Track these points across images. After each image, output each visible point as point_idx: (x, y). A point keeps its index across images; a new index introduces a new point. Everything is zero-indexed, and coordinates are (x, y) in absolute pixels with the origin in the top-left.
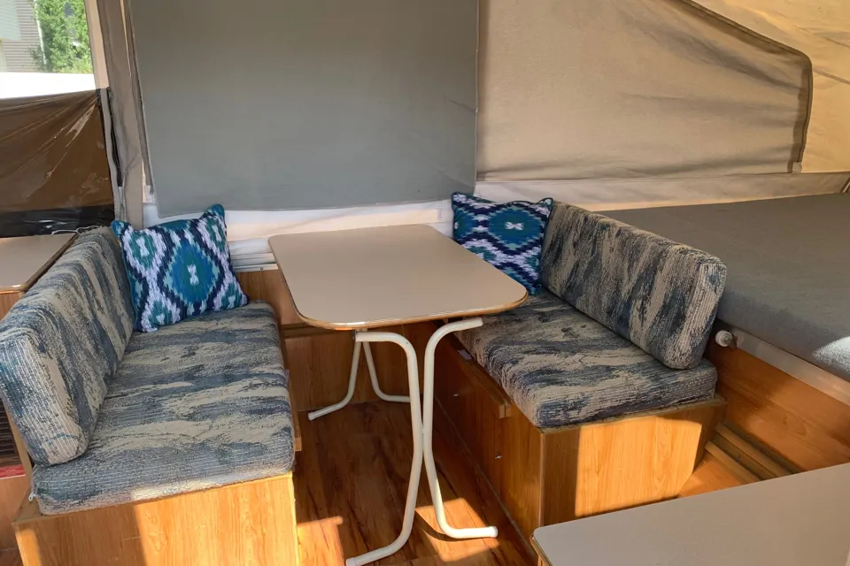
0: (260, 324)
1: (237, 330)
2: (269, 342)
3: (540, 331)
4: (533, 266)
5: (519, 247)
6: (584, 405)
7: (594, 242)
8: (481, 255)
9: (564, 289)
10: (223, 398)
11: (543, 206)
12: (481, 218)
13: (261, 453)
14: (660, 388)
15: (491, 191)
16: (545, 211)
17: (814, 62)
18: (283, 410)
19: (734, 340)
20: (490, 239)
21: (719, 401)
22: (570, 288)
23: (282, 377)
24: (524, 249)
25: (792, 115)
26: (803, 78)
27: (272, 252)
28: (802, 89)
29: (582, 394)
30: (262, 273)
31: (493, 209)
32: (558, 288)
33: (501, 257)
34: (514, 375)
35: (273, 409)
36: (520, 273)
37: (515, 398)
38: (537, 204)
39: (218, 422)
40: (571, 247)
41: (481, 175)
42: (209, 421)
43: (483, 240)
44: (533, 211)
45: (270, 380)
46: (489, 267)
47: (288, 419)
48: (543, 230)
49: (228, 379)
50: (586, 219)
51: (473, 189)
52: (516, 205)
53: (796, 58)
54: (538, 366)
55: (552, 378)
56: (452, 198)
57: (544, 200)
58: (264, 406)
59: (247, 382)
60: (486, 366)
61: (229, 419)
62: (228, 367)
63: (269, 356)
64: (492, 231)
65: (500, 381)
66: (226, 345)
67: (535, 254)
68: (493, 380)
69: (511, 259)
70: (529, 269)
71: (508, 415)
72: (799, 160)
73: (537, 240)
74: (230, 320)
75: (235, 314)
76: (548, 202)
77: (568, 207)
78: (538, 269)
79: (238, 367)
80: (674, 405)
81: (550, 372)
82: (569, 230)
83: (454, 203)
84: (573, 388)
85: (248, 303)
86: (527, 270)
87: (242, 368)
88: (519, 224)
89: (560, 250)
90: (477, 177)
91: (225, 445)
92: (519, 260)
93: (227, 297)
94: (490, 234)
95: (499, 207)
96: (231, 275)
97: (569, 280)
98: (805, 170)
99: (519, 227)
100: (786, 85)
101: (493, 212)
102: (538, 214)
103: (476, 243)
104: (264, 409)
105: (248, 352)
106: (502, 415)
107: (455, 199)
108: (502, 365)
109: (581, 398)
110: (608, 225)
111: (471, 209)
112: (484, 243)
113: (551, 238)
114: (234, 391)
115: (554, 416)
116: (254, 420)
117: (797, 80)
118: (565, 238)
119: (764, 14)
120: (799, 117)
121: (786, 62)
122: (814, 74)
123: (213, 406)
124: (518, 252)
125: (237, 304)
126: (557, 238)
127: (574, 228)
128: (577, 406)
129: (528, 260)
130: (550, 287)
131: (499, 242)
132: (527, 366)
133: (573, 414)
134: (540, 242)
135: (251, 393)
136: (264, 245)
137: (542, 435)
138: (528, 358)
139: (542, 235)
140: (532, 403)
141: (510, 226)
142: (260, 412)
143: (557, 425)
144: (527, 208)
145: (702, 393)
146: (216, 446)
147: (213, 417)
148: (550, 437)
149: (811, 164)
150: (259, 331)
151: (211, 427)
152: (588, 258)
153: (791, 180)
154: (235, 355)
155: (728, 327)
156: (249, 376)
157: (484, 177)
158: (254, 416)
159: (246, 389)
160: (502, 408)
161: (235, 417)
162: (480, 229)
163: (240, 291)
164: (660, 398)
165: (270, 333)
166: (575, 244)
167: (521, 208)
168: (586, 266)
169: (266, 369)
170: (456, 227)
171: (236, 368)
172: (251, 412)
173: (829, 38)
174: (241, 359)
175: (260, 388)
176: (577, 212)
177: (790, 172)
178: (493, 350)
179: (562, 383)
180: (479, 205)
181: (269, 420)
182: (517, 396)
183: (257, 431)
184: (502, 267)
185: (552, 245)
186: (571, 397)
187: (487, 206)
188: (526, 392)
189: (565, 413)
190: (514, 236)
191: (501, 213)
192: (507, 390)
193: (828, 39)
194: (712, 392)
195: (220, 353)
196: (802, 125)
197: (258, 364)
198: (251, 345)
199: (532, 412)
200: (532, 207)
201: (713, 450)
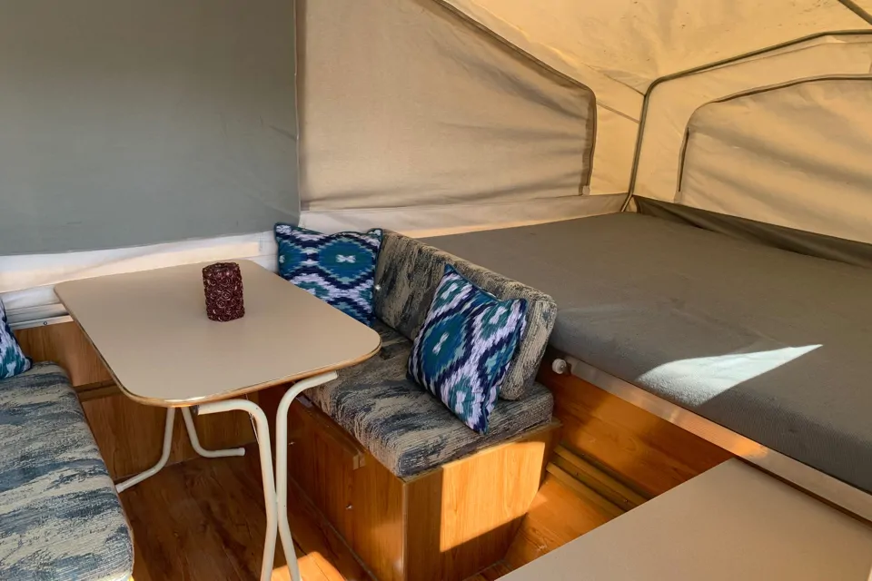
0: (54, 394)
1: (26, 406)
2: (72, 416)
3: (385, 370)
4: (368, 299)
5: (352, 280)
6: (443, 448)
7: (430, 274)
8: (312, 291)
9: (399, 321)
10: (28, 501)
11: (373, 237)
12: (310, 251)
13: (94, 566)
14: (508, 420)
15: (317, 221)
16: (375, 242)
17: (597, 96)
18: (112, 506)
19: (569, 366)
20: (321, 274)
21: (557, 424)
22: (405, 320)
23: (99, 461)
24: (358, 283)
25: (581, 144)
26: (589, 109)
27: (61, 302)
28: (588, 120)
29: (441, 437)
30: (46, 328)
31: (322, 242)
32: (392, 319)
33: (335, 292)
34: (369, 425)
35: (99, 507)
36: (354, 308)
37: (372, 449)
38: (367, 234)
39: (28, 536)
40: (406, 279)
41: (305, 204)
42: (15, 535)
43: (314, 275)
44: (364, 242)
45: (87, 469)
46: (322, 303)
47: (121, 516)
48: (374, 262)
49: (29, 474)
50: (420, 251)
51: (297, 220)
52: (346, 236)
53: (583, 92)
54: (391, 411)
55: (409, 422)
56: (275, 229)
57: (374, 230)
58: (87, 504)
59: (55, 475)
60: (333, 415)
61: (45, 528)
62: (24, 457)
63: (75, 435)
64: (322, 265)
65: (352, 430)
66: (14, 428)
67: (369, 287)
68: (342, 429)
69: (345, 293)
70: (363, 302)
71: (362, 465)
72: (587, 184)
73: (369, 273)
74: (11, 392)
75: (17, 384)
76: (378, 232)
77: (400, 237)
78: (372, 302)
79: (39, 456)
80: (519, 434)
81: (404, 416)
82: (402, 262)
83: (277, 234)
84: (431, 431)
85: (31, 367)
86: (361, 304)
87: (45, 456)
88: (351, 257)
89: (393, 281)
90: (301, 206)
91: (45, 564)
92: (353, 294)
93: (5, 365)
94: (321, 268)
95: (328, 239)
96: (8, 337)
97: (403, 312)
98: (592, 193)
99: (351, 259)
100: (577, 117)
101: (322, 244)
102: (369, 245)
103: (306, 278)
104: (86, 508)
105: (47, 433)
106: (356, 467)
107: (279, 231)
108: (354, 413)
109: (440, 440)
110: (443, 259)
111: (298, 242)
112: (314, 278)
113: (383, 269)
114: (41, 490)
115: (415, 464)
116: (78, 525)
117: (585, 112)
118: (398, 269)
119: (558, 51)
120: (587, 145)
121: (575, 96)
122: (598, 106)
123: (15, 514)
124: (352, 286)
125: (18, 371)
126: (390, 269)
127: (407, 260)
128: (437, 449)
129: (362, 294)
130: (384, 318)
131: (332, 276)
132: (382, 412)
133: (433, 458)
134: (372, 275)
135: (64, 489)
136: (47, 295)
137: (404, 485)
138: (381, 403)
139: (374, 266)
140: (393, 452)
141: (341, 259)
142: (83, 513)
143: (417, 471)
144: (357, 239)
145: (543, 418)
146: (33, 568)
147: (21, 530)
148: (412, 487)
149: (597, 188)
150: (54, 403)
151: (21, 543)
152: (423, 291)
153: (581, 202)
154: (30, 441)
155: (563, 355)
156: (55, 466)
157: (308, 206)
158: (77, 520)
159: (56, 485)
160: (355, 458)
161: (52, 524)
162: (310, 263)
163: (22, 356)
164: (508, 429)
165: (70, 405)
166: (409, 276)
167: (351, 240)
168: (421, 298)
169: (76, 454)
170: (282, 261)
171: (35, 457)
172: (71, 515)
173: (608, 75)
174: (40, 444)
175: (76, 481)
176: (410, 243)
177: (581, 195)
178: (341, 397)
179: (417, 428)
180: (306, 238)
181: (96, 522)
182: (374, 447)
183: (86, 539)
184: (334, 302)
185: (385, 276)
186: (431, 441)
187: (315, 238)
188: (384, 442)
189: (425, 457)
190: (345, 269)
191: (332, 245)
192: (361, 440)
193: (609, 77)
194: (550, 416)
195: (8, 440)
196: (589, 153)
197: (64, 449)
198: (50, 424)
199: (393, 463)
200: (362, 238)
201: (552, 469)
